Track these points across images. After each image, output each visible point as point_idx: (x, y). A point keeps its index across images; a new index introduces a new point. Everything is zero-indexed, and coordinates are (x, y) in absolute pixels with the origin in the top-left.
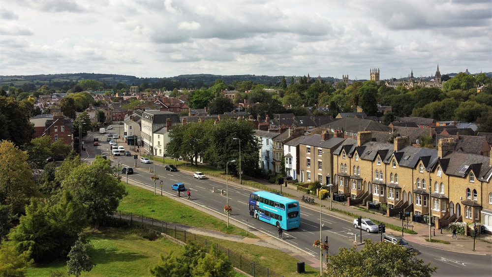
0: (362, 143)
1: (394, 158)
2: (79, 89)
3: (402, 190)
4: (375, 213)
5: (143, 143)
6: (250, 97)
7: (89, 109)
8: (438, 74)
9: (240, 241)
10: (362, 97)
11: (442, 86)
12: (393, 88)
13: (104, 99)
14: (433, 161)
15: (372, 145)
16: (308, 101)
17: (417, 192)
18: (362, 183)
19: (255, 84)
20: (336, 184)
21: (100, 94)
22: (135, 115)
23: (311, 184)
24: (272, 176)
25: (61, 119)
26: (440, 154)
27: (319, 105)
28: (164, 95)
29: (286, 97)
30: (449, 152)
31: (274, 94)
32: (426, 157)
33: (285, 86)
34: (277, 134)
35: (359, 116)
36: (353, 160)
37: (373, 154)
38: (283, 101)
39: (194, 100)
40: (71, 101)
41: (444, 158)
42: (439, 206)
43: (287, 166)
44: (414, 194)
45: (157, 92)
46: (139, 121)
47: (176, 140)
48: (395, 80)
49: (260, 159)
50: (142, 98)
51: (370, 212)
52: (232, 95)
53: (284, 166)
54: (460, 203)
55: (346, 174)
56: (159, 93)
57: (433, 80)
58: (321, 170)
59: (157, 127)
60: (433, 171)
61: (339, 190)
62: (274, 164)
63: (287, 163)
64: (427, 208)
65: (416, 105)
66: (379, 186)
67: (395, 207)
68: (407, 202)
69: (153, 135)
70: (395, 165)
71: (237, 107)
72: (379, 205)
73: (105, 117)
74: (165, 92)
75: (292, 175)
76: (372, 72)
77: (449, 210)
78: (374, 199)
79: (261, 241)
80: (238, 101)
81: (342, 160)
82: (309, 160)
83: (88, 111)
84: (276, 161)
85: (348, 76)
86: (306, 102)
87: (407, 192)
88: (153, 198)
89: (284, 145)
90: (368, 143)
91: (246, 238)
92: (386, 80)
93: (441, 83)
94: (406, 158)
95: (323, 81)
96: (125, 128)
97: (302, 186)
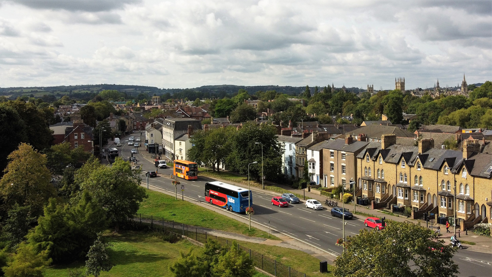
0: (386, 146)
1: (419, 160)
2: (100, 99)
3: (427, 193)
4: (400, 215)
5: (164, 151)
6: (274, 107)
7: (109, 118)
8: (464, 84)
9: (262, 242)
10: (387, 106)
11: (468, 96)
12: (418, 97)
13: (125, 109)
14: (458, 162)
15: (396, 148)
16: (332, 110)
17: (442, 194)
18: (386, 186)
19: (278, 94)
20: (360, 188)
21: (121, 104)
22: (156, 122)
23: (334, 188)
24: (295, 182)
25: (81, 126)
26: (465, 155)
27: (343, 114)
28: (186, 105)
29: (310, 107)
30: (474, 154)
31: (298, 103)
32: (450, 158)
33: (309, 96)
34: (300, 139)
35: (384, 123)
36: (377, 163)
37: (398, 157)
38: (308, 110)
39: (217, 109)
40: (91, 109)
41: (469, 159)
42: (465, 208)
43: (310, 171)
44: (439, 196)
45: (179, 102)
46: (160, 129)
47: (197, 146)
48: (420, 89)
49: (283, 164)
50: (164, 108)
51: (394, 215)
52: (255, 104)
53: (307, 172)
54: (486, 205)
55: (370, 177)
56: (181, 103)
57: (459, 90)
58: (344, 174)
59: (178, 134)
60: (458, 173)
61: (363, 194)
62: (297, 169)
63: (310, 168)
64: (453, 210)
65: (441, 113)
66: (403, 189)
67: (420, 210)
68: (432, 205)
69: (174, 142)
70: (419, 167)
71: (260, 116)
72: (403, 208)
73: (126, 127)
74: (187, 102)
75: (315, 179)
76: (397, 81)
77: (474, 211)
78: (398, 202)
79: (283, 242)
80: (261, 110)
81: (366, 164)
82: (332, 165)
83: (108, 119)
84: (299, 166)
85: (373, 86)
86: (330, 111)
87: (432, 194)
88: (174, 203)
89: (307, 150)
90: (393, 146)
91: (268, 240)
92: (411, 90)
93: (468, 93)
94: (430, 160)
95: (348, 91)
96: (146, 136)
97: (325, 190)
